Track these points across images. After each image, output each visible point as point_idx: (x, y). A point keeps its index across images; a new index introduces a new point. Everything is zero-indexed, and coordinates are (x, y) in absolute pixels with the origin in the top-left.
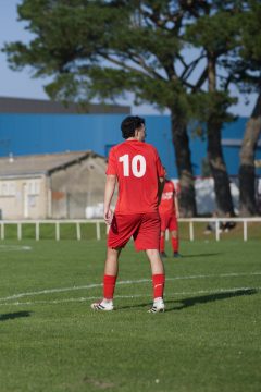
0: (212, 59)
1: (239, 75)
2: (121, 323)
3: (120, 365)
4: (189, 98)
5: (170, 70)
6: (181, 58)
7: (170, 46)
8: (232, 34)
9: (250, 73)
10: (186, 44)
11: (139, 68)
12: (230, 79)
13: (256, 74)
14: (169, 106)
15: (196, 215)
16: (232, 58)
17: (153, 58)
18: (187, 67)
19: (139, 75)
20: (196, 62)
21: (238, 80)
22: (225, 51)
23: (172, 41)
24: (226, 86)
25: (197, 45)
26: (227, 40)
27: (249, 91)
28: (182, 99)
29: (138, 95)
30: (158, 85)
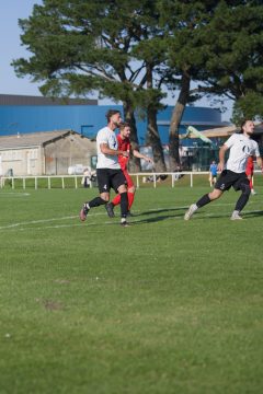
0: (150, 66)
1: (168, 78)
2: (80, 242)
3: (75, 269)
4: (135, 94)
5: (123, 77)
6: (129, 67)
7: (122, 60)
8: (162, 51)
9: (175, 77)
10: (132, 58)
11: (102, 74)
12: (162, 81)
13: (180, 77)
14: (122, 99)
15: (141, 171)
16: (163, 67)
17: (111, 67)
18: (133, 74)
19: (102, 79)
20: (140, 70)
21: (168, 82)
22: (158, 63)
23: (123, 56)
24: (159, 86)
25: (139, 59)
26: (159, 55)
27: (174, 89)
28: (130, 93)
29: (101, 92)
30: (114, 85)
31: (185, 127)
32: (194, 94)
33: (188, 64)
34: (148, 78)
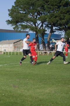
0: (43, 23)
1: (47, 26)
5: (35, 25)
6: (37, 23)
8: (46, 19)
9: (49, 26)
10: (38, 21)
11: (30, 24)
12: (46, 27)
14: (35, 31)
15: (39, 51)
16: (46, 23)
17: (32, 23)
18: (38, 25)
19: (30, 26)
20: (40, 24)
21: (47, 27)
22: (45, 22)
23: (35, 20)
25: (40, 21)
26: (45, 20)
27: (49, 29)
28: (37, 30)
29: (29, 29)
30: (33, 28)
31: (52, 39)
32: (54, 31)
33: (53, 22)
34: (42, 26)
